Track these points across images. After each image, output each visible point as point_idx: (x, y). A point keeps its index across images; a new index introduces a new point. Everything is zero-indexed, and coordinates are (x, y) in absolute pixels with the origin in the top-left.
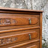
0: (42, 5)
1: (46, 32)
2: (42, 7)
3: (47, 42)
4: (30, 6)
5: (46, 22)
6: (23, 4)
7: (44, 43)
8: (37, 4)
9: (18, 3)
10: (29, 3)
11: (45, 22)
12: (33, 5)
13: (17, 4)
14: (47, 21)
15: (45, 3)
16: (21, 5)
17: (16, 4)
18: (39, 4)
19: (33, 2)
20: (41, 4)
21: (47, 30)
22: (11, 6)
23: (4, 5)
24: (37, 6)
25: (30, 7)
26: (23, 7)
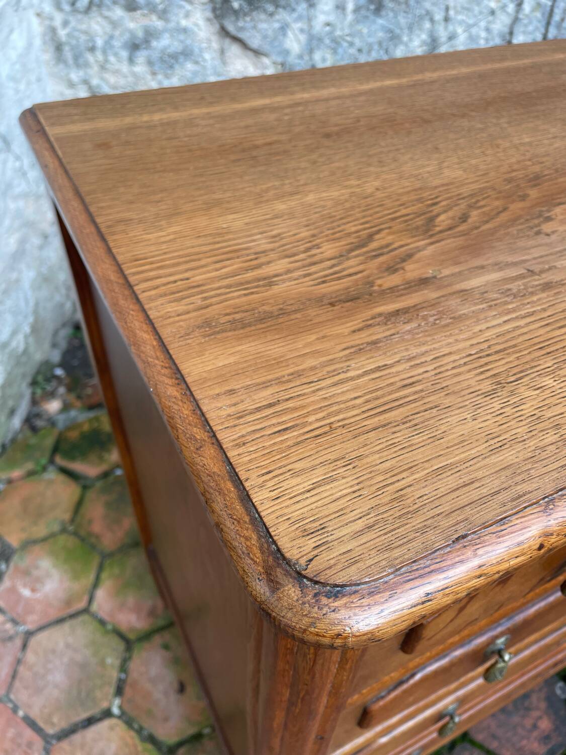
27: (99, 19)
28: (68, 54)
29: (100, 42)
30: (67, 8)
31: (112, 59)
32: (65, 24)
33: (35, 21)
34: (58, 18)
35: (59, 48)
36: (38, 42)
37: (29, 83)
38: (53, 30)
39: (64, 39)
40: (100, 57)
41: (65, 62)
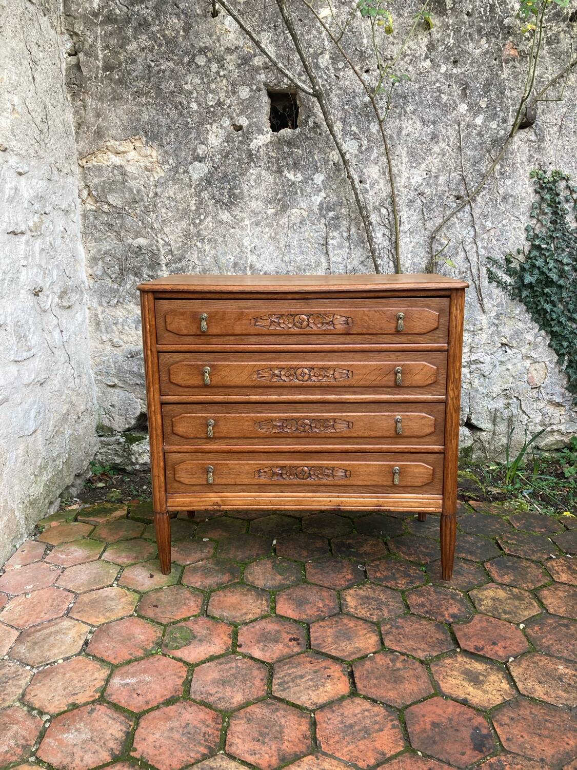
0: (462, 188)
1: (486, 368)
2: (458, 198)
3: (484, 436)
4: (383, 188)
5: (488, 304)
6: (328, 178)
7: (469, 443)
8: (431, 178)
9: (296, 166)
10: (373, 172)
11: (481, 301)
12: (401, 182)
13: (290, 176)
14: (490, 296)
15: (484, 176)
16: (319, 178)
17: (280, 171)
18: (442, 179)
19: (401, 164)
20: (455, 176)
21: (487, 359)
22: (245, 187)
23: (195, 177)
24: (428, 191)
25: (384, 195)
26: (333, 198)
27: (121, 309)
28: (103, 327)
29: (120, 320)
30: (105, 305)
31: (126, 328)
32: (103, 312)
33: (87, 311)
34: (100, 309)
35: (98, 324)
36: (87, 321)
37: (81, 338)
38: (97, 315)
39: (101, 319)
40: (120, 327)
41: (101, 331)
